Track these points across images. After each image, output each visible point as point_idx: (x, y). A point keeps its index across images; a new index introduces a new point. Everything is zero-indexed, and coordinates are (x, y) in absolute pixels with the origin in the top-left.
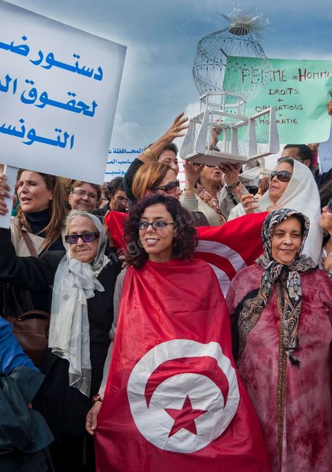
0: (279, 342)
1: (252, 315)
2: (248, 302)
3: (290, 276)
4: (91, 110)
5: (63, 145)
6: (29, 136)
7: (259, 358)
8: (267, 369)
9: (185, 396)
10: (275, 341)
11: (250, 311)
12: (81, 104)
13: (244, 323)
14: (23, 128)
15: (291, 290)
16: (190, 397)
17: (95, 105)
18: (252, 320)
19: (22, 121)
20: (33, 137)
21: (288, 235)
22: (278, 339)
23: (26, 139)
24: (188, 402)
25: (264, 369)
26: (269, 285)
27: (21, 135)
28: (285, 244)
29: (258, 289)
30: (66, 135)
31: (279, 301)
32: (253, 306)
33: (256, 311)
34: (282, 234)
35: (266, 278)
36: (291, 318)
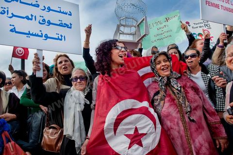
0: (179, 111)
1: (160, 102)
2: (156, 97)
3: (172, 81)
6: (45, 37)
7: (171, 122)
9: (135, 127)
11: (159, 100)
13: (157, 107)
14: (42, 34)
15: (175, 86)
16: (137, 127)
18: (161, 104)
19: (41, 31)
20: (47, 37)
21: (162, 62)
22: (178, 110)
23: (44, 38)
24: (136, 130)
25: (175, 127)
26: (163, 87)
27: (42, 36)
28: (163, 66)
29: (159, 91)
31: (171, 92)
32: (159, 98)
33: (161, 99)
35: (161, 84)
36: (181, 98)
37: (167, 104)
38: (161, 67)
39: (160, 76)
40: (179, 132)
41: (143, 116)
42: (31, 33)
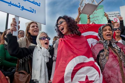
0: (119, 65)
1: (105, 57)
3: (113, 44)
4: (39, 4)
5: (33, 12)
6: (22, 8)
8: (117, 76)
9: (86, 76)
10: (117, 65)
11: (105, 56)
12: (36, 2)
13: (102, 60)
14: (20, 5)
15: (116, 47)
16: (87, 75)
17: (40, 4)
18: (106, 59)
19: (19, 3)
20: (23, 8)
21: (108, 30)
22: (118, 64)
23: (21, 8)
24: (87, 78)
25: (115, 76)
26: (107, 47)
27: (19, 7)
28: (108, 32)
30: (33, 10)
32: (105, 54)
33: (107, 55)
34: (106, 30)
35: (105, 45)
36: (122, 56)
37: (111, 59)
38: (106, 33)
39: (104, 40)
40: (118, 80)
41: (92, 67)
42: (12, 3)
